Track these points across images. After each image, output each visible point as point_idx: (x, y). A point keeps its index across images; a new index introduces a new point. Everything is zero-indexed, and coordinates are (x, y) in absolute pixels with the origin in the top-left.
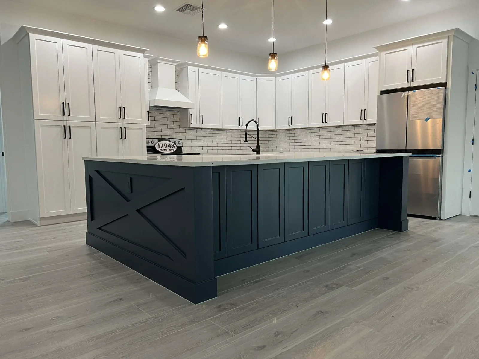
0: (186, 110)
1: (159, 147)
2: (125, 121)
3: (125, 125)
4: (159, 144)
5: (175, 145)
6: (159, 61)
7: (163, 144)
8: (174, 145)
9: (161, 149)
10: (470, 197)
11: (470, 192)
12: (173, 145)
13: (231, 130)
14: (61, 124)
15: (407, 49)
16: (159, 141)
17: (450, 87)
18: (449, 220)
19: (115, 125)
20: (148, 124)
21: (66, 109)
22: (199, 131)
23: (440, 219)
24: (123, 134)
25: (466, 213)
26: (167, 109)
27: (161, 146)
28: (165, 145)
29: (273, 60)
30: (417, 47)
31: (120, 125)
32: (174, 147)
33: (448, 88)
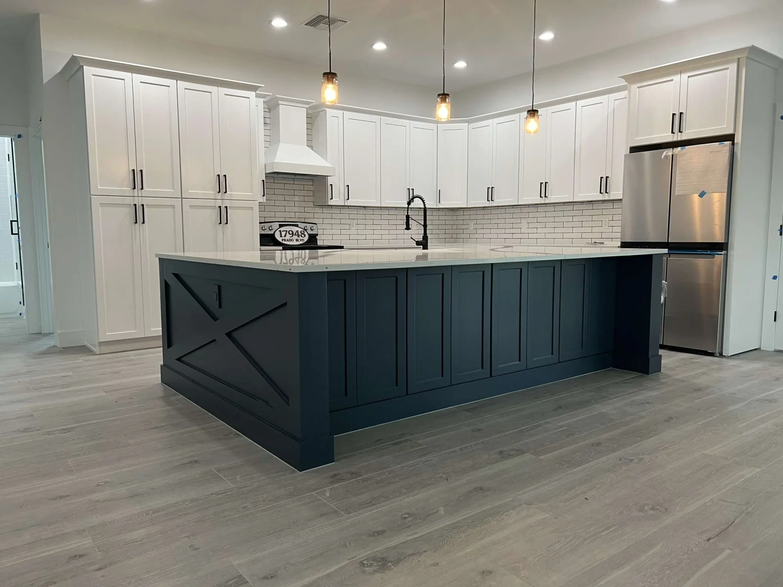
0: (324, 178)
1: (281, 236)
2: (226, 196)
3: (227, 203)
4: (280, 231)
5: (306, 233)
6: (280, 102)
7: (286, 231)
8: (304, 232)
9: (284, 238)
10: (775, 320)
11: (775, 312)
12: (302, 232)
13: (396, 208)
14: (130, 201)
15: (672, 80)
16: (281, 226)
17: (740, 141)
18: (736, 357)
19: (211, 203)
20: (263, 199)
21: (137, 179)
22: (344, 211)
23: (721, 355)
24: (223, 216)
25: (769, 346)
26: (294, 177)
27: (283, 234)
28: (291, 232)
29: (443, 105)
30: (689, 77)
31: (219, 203)
32: (305, 236)
33: (737, 143)
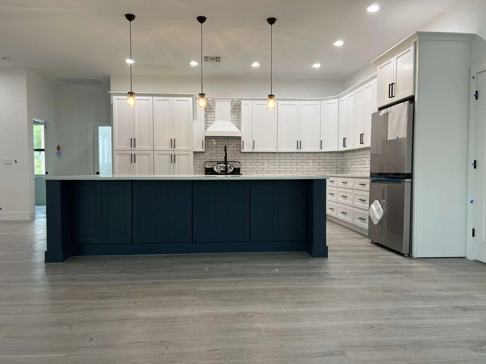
1: (217, 169)
2: (175, 149)
4: (217, 166)
5: (232, 167)
6: (215, 100)
7: (221, 166)
8: (231, 167)
9: (218, 170)
10: (473, 235)
11: (473, 230)
12: (230, 167)
14: (130, 152)
15: (390, 62)
16: (218, 164)
19: (168, 152)
20: (203, 150)
21: (133, 143)
24: (173, 159)
27: (219, 168)
28: (223, 167)
30: (397, 58)
31: (172, 152)
32: (231, 169)
33: (416, 102)
